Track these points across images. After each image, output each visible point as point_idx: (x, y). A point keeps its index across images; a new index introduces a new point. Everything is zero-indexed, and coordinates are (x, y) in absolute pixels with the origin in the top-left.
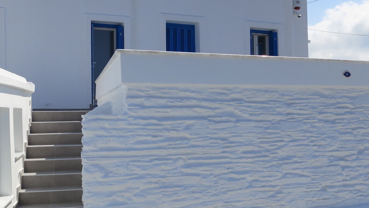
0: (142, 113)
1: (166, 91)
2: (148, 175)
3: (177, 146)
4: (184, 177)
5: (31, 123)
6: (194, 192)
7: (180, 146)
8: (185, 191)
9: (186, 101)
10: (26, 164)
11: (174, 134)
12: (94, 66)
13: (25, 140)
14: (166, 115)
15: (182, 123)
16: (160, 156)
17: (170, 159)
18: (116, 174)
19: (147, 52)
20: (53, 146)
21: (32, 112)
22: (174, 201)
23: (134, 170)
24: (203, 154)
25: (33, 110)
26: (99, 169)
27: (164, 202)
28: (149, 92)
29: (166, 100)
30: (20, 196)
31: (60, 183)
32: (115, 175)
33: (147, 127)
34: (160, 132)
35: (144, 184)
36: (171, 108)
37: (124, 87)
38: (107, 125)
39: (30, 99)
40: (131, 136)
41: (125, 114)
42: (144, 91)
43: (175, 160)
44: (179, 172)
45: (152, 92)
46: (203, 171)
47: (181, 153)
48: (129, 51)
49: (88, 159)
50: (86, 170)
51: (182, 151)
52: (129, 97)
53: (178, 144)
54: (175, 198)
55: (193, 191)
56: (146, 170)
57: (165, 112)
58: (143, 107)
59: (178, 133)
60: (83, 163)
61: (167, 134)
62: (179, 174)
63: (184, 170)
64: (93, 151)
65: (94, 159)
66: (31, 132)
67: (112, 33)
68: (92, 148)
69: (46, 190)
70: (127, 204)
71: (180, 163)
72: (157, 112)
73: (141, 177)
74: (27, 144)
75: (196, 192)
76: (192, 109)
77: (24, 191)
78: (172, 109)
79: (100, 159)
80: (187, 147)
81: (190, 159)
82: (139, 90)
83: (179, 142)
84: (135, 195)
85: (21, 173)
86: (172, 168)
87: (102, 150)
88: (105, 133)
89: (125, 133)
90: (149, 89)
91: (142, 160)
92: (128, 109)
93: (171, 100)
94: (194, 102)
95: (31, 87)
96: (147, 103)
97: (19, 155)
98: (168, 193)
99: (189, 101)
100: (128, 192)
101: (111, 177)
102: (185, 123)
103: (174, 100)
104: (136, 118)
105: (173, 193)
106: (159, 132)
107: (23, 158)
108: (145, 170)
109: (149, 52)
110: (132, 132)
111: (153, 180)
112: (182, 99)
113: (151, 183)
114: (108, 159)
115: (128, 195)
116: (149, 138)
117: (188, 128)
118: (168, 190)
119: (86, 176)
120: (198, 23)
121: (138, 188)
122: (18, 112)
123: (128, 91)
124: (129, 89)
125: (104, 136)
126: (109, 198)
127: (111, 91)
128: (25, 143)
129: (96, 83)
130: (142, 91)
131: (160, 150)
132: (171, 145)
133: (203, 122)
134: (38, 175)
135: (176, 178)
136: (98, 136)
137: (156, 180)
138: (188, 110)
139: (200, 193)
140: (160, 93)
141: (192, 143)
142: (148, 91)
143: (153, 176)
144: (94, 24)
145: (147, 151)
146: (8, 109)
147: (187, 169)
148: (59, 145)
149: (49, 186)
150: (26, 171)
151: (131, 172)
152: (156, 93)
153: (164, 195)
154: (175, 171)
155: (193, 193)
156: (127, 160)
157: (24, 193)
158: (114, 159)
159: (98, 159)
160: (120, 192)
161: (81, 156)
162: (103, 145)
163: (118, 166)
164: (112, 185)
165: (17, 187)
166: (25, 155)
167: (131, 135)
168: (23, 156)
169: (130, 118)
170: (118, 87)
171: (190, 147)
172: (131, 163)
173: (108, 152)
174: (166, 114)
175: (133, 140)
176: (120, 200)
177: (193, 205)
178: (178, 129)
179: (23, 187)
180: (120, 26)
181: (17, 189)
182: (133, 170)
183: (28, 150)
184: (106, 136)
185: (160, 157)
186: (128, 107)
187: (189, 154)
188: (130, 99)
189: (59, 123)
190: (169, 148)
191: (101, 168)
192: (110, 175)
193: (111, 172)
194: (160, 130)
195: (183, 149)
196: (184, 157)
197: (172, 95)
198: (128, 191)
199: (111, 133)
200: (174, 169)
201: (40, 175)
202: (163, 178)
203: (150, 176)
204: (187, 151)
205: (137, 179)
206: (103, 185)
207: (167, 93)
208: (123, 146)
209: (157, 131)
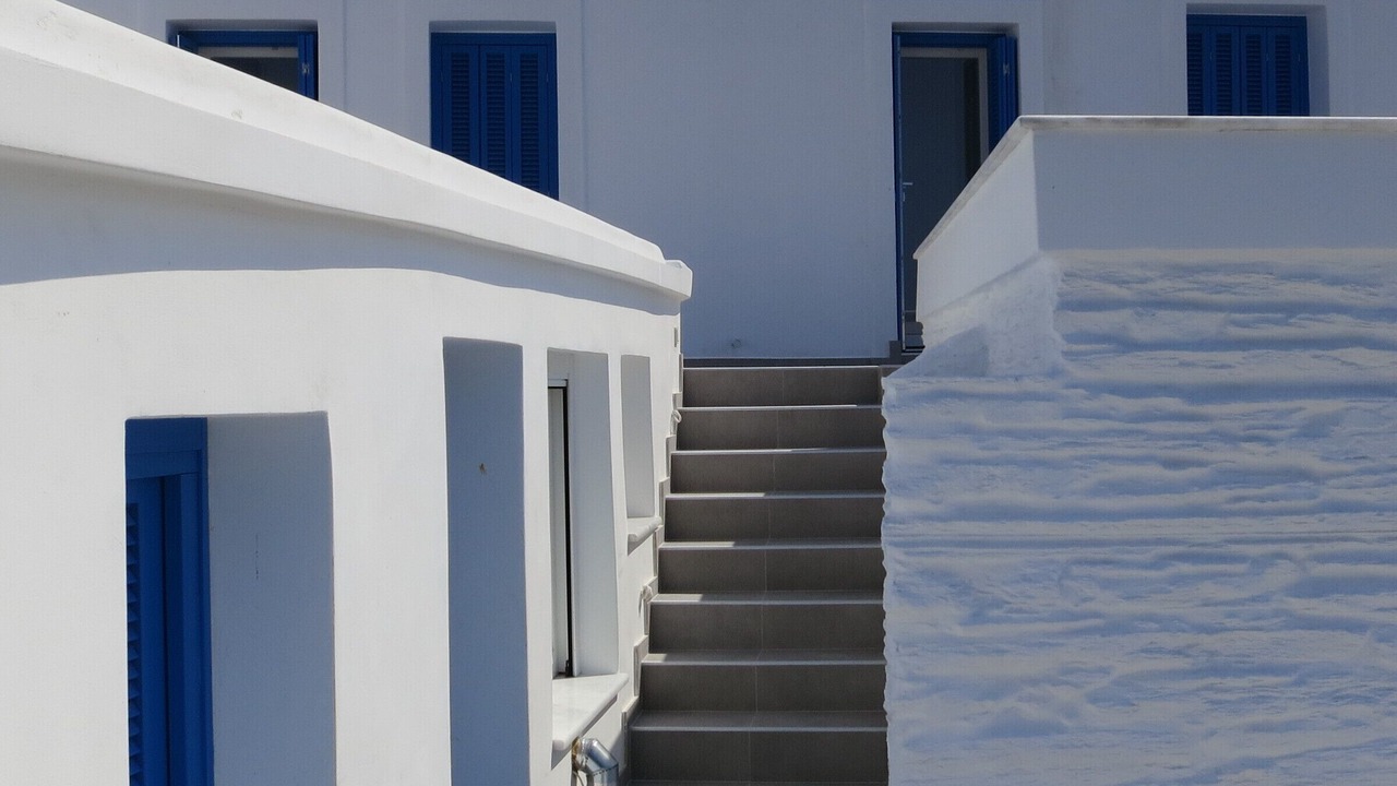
0: (1124, 369)
1: (1220, 278)
2: (1150, 618)
3: (1269, 505)
4: (1299, 633)
5: (680, 412)
6: (1342, 698)
7: (1282, 504)
8: (1303, 689)
9: (1307, 319)
10: (663, 561)
11: (1253, 456)
12: (903, 197)
13: (662, 475)
14: (1223, 376)
15: (1291, 412)
16: (1199, 545)
17: (1241, 559)
18: (1019, 611)
19: (1141, 121)
20: (760, 495)
21: (685, 371)
22: (1256, 728)
23: (1091, 599)
24: (1381, 540)
25: (687, 363)
26: (954, 591)
27: (1212, 733)
28: (1150, 286)
29: (1221, 316)
30: (646, 676)
31: (787, 635)
32: (1014, 616)
33: (1141, 426)
34: (1198, 445)
35: (1132, 653)
36: (1244, 350)
37: (1048, 266)
38: (980, 417)
39: (675, 322)
40: (1078, 463)
41: (1054, 373)
42: (1128, 283)
43: (1261, 564)
44: (1277, 613)
45: (1161, 286)
46: (1380, 610)
47: (1285, 536)
48: (1066, 122)
49: (911, 550)
50: (901, 590)
51: (1289, 526)
52: (1067, 305)
53: (1273, 498)
54: (1259, 716)
55: (1337, 691)
56: (1141, 597)
57: (1216, 367)
58: (1127, 345)
59: (1274, 452)
60: (886, 564)
61: (1224, 456)
62: (1276, 620)
63: (1298, 605)
64: (927, 518)
65: (935, 549)
66: (682, 443)
67: (972, 65)
68: (922, 505)
69: (737, 660)
70: (1061, 730)
71: (1283, 574)
72: (1183, 364)
73: (1118, 627)
74: (668, 487)
75: (1348, 696)
76: (1336, 353)
77: (657, 659)
78: (1246, 354)
79: (957, 550)
80: (1311, 512)
81: (1323, 559)
82: (1107, 278)
83: (1277, 489)
84: (1094, 699)
85: (649, 595)
86: (1244, 594)
87: (965, 513)
88: (976, 452)
89: (1051, 448)
90: (1149, 274)
91: (1119, 557)
92: (1066, 354)
93: (1242, 316)
94: (1340, 325)
95: (678, 278)
96: (1141, 330)
97: (640, 527)
98: (1227, 697)
99: (1319, 320)
100: (1067, 683)
101: (998, 621)
102: (1300, 409)
103: (1257, 315)
104: (1096, 389)
105: (1252, 695)
106: (1193, 446)
107: (655, 538)
108: (1133, 598)
109: (1146, 120)
110: (1081, 445)
111: (1167, 640)
112: (1291, 310)
113: (1160, 651)
114: (986, 550)
115: (1064, 695)
116: (1154, 472)
117: (1313, 431)
118: (1230, 682)
119: (899, 617)
120: (1320, 9)
121: (1104, 671)
122: (637, 369)
123: (1063, 281)
124: (1069, 275)
125: (969, 462)
126: (989, 704)
127: (986, 287)
128: (662, 485)
129: (916, 261)
130: (1122, 283)
131: (1196, 520)
132: (1243, 499)
133: (1380, 405)
134: (707, 603)
135: (1264, 636)
136: (947, 461)
137: (1182, 640)
138: (1316, 357)
139: (1367, 700)
140: (1198, 289)
141: (1329, 493)
142: (1143, 281)
143: (1166, 624)
144: (905, 37)
145: (1144, 522)
146: (604, 359)
147: (1314, 602)
148: (783, 494)
149: (749, 646)
150: (664, 586)
151: (1077, 606)
152: (1183, 290)
153: (1213, 702)
154: (1261, 607)
155: (1337, 699)
156: (1062, 556)
157: (657, 667)
158: (1009, 550)
159: (949, 549)
160: (1034, 682)
161: (883, 538)
162: (969, 498)
163: (1026, 579)
164: (1001, 652)
165: (636, 644)
166: (661, 527)
167: (1077, 458)
168: (653, 532)
169: (1073, 390)
170: (1017, 270)
171: (1324, 512)
172: (1076, 570)
173: (986, 525)
174: (1225, 372)
175: (1086, 477)
176: (1031, 712)
177: (1337, 749)
178: (1272, 433)
179: (654, 646)
180: (1003, 39)
181: (636, 650)
182: (1085, 600)
183: (670, 509)
184: (978, 462)
185: (1195, 549)
186: (1066, 347)
187: (1318, 540)
188: (1074, 313)
189: (780, 411)
190: (1233, 514)
191: (959, 587)
192: (996, 613)
193: (998, 604)
194: (1196, 439)
195: (1295, 518)
196: (1298, 550)
197: (1244, 294)
198: (1065, 678)
199: (997, 449)
200: (1254, 599)
201: (716, 603)
202: (1208, 633)
203: (1157, 626)
204: (1313, 525)
205: (1103, 636)
206: (965, 653)
207: (1227, 288)
208: (1046, 501)
209: (1187, 442)
